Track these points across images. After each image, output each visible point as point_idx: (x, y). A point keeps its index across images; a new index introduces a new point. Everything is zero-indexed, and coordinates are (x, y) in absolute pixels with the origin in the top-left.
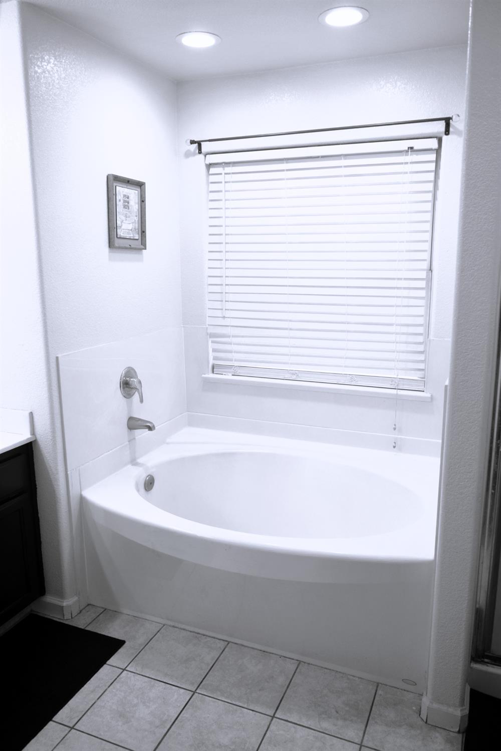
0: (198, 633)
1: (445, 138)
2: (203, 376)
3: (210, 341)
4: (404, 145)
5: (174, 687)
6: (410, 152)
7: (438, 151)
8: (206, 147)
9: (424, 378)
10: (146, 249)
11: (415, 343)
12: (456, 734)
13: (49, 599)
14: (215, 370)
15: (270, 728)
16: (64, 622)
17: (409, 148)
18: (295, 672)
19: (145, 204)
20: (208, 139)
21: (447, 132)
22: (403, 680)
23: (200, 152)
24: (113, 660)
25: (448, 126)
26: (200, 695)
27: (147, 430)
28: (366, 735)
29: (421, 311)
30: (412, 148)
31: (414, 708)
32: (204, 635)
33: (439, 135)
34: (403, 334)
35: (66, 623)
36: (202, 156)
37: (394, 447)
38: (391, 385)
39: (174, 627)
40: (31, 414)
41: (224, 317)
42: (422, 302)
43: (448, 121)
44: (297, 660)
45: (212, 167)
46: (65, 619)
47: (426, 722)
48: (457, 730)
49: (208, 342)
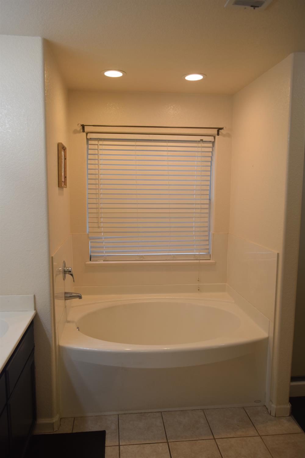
0: (141, 413)
1: (217, 137)
2: (86, 263)
3: (90, 242)
4: (198, 138)
5: (155, 444)
6: (201, 142)
7: (213, 143)
8: (87, 129)
9: (209, 253)
10: (66, 188)
11: (204, 236)
12: (289, 417)
13: (41, 421)
14: (92, 259)
15: (218, 445)
16: (55, 433)
17: (201, 140)
18: (205, 415)
19: (66, 161)
20: (92, 125)
21: (218, 134)
22: (255, 401)
23: (84, 131)
24: (108, 443)
25: (218, 132)
26: (172, 443)
27: (78, 299)
28: (258, 431)
29: (207, 219)
30: (202, 140)
31: (266, 412)
32: (145, 413)
33: (214, 135)
34: (198, 231)
35: (57, 433)
36: (85, 134)
37: (199, 290)
38: (194, 258)
39: (125, 414)
40: (34, 296)
41: (99, 227)
42: (207, 215)
43: (219, 129)
44: (201, 409)
45: (90, 141)
46: (55, 431)
47: (275, 416)
48: (289, 415)
49: (89, 242)
